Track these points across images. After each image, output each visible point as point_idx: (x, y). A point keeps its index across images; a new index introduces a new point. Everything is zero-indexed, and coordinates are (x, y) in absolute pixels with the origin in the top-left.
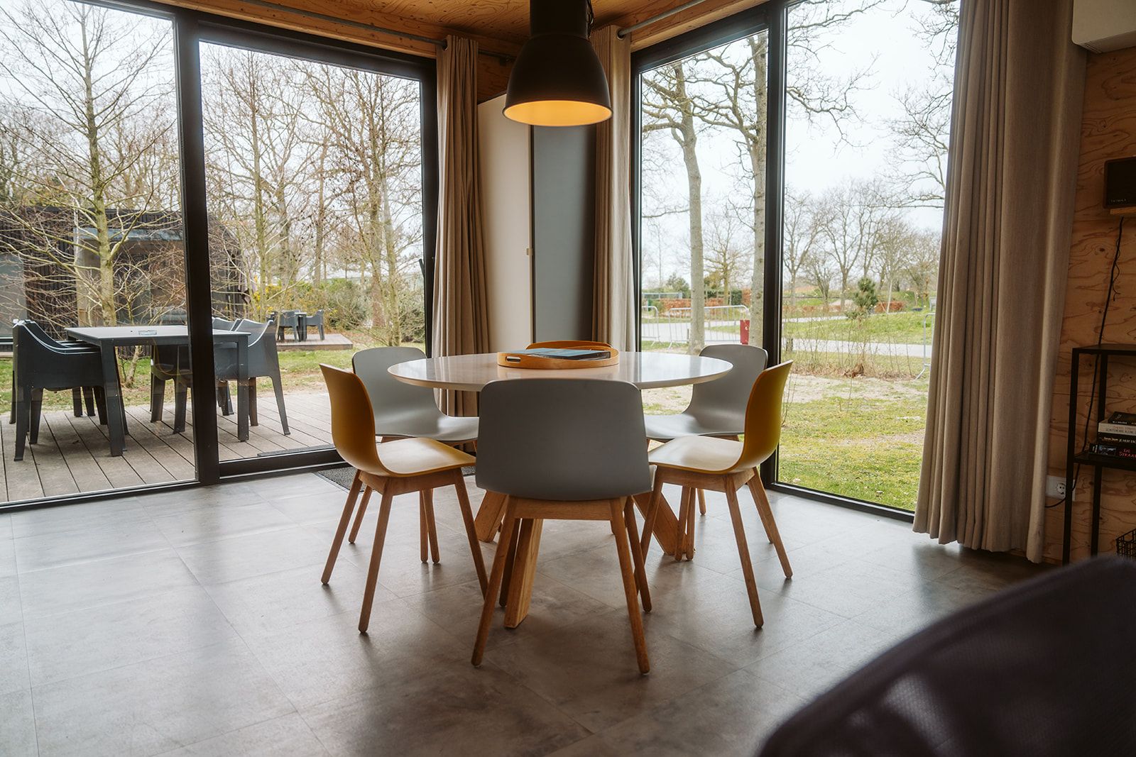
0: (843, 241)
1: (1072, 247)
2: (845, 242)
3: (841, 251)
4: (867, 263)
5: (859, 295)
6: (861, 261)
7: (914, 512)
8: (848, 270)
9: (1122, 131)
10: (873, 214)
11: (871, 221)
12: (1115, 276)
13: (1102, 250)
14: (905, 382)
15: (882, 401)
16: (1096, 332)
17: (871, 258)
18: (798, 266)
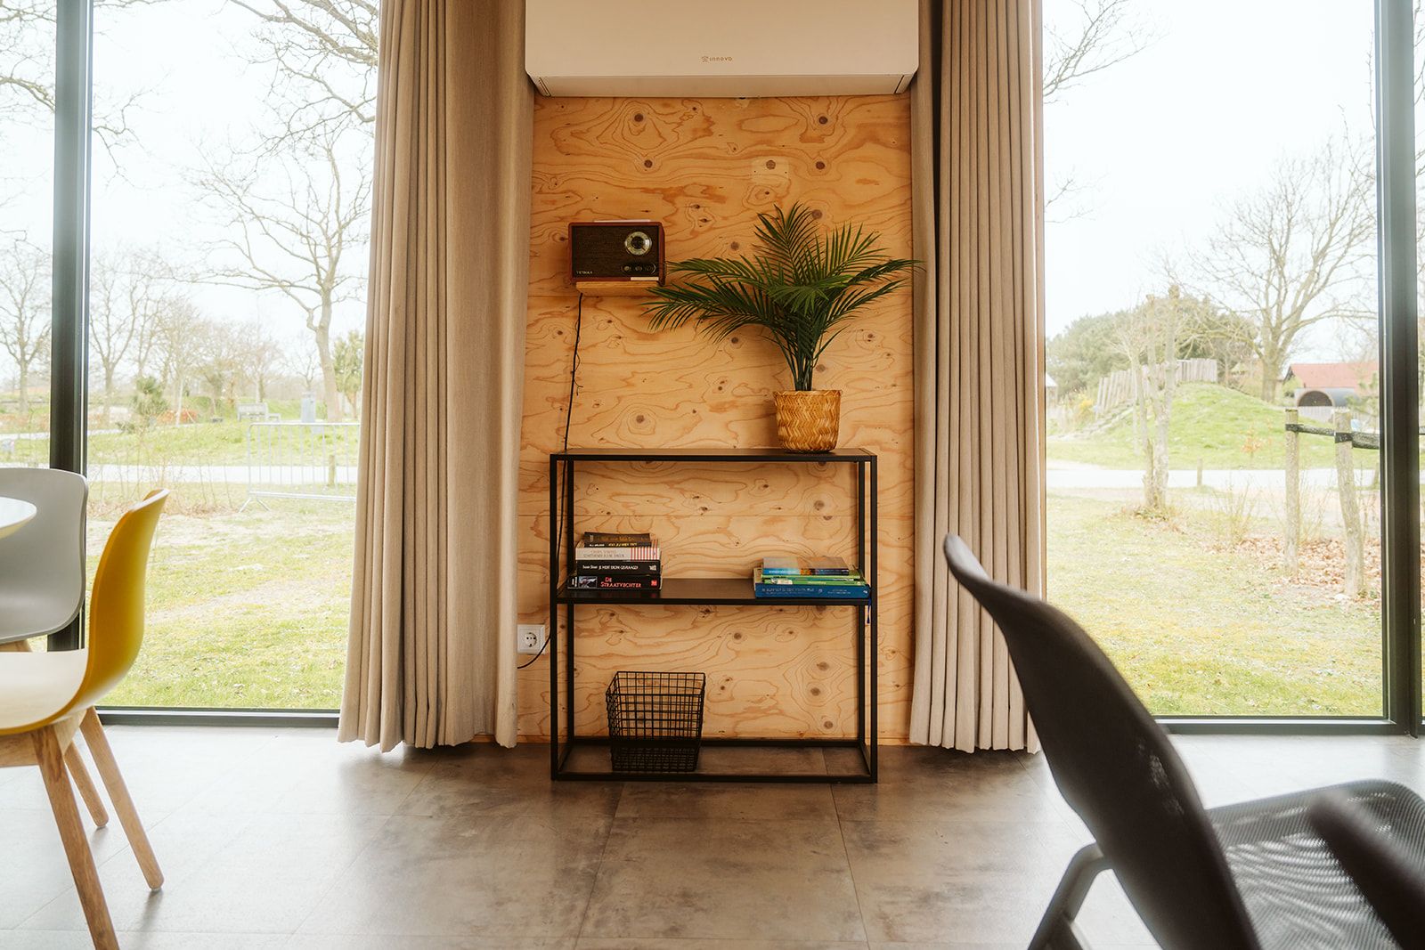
0: (105, 323)
1: (529, 326)
2: (108, 325)
3: (103, 336)
4: (143, 355)
5: (139, 400)
6: (133, 352)
7: (338, 711)
8: (114, 365)
9: (573, 192)
10: (150, 289)
11: (148, 299)
12: (576, 364)
13: (560, 333)
14: (225, 518)
15: (199, 547)
16: (558, 435)
17: (148, 349)
18: (33, 356)
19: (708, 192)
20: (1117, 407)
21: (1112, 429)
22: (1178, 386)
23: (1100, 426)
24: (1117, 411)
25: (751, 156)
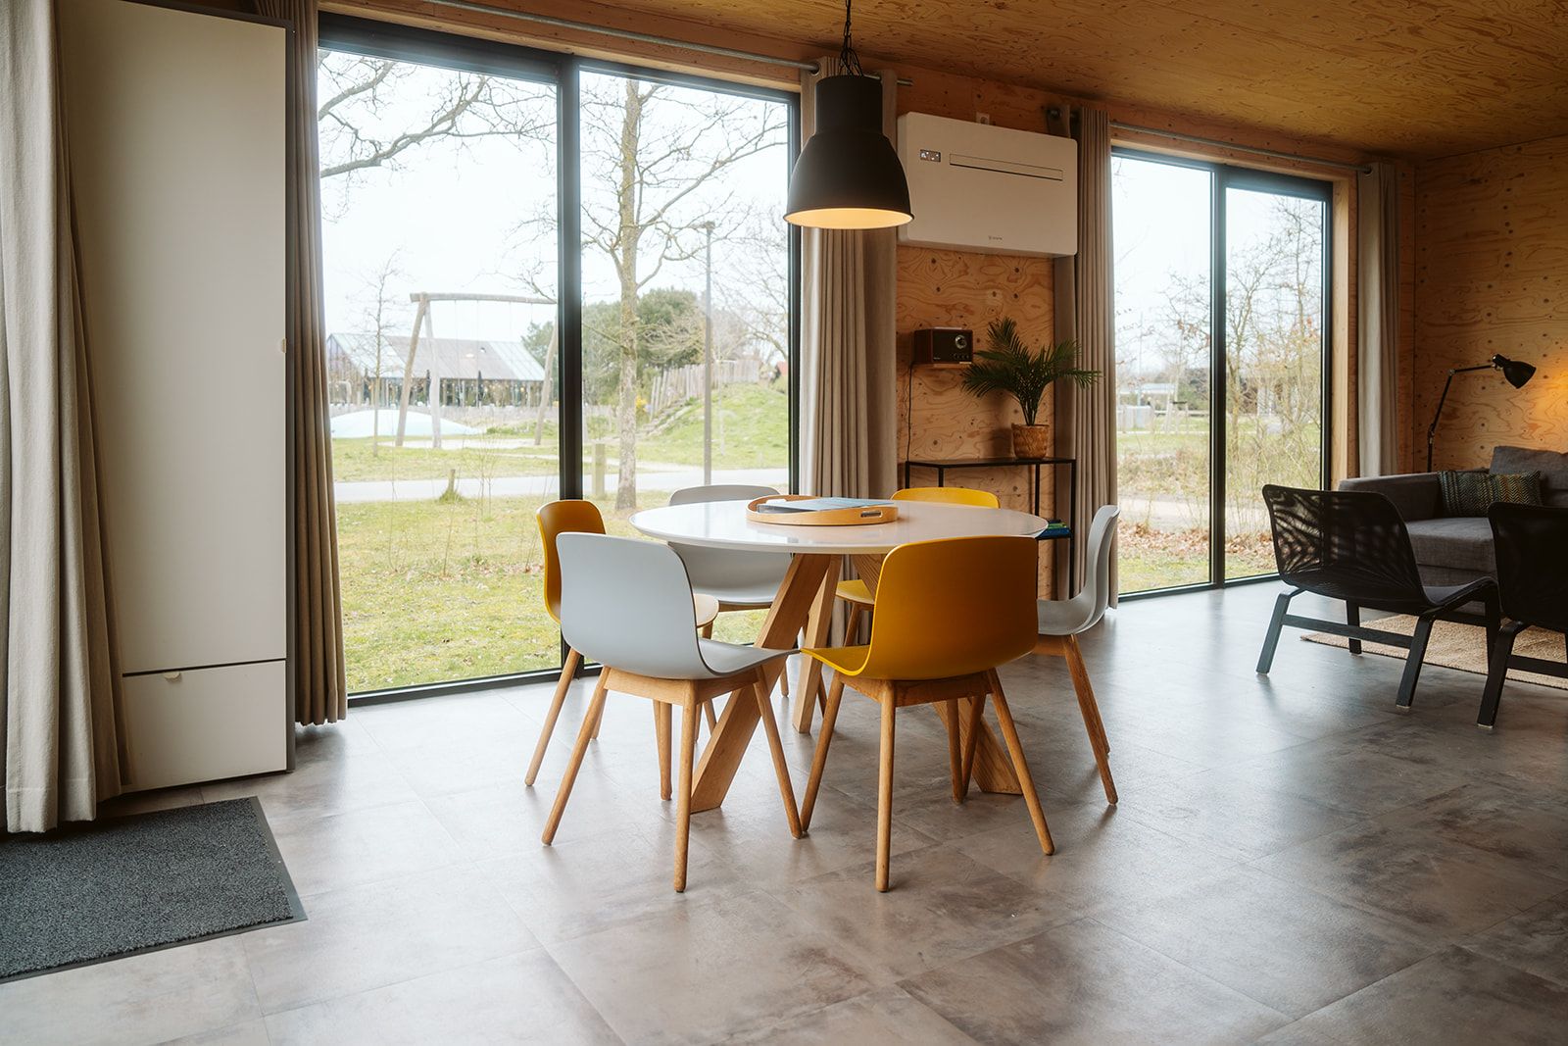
19: (967, 309)
20: (670, 407)
21: (669, 430)
22: (726, 386)
23: (656, 427)
24: (671, 411)
25: (986, 288)
